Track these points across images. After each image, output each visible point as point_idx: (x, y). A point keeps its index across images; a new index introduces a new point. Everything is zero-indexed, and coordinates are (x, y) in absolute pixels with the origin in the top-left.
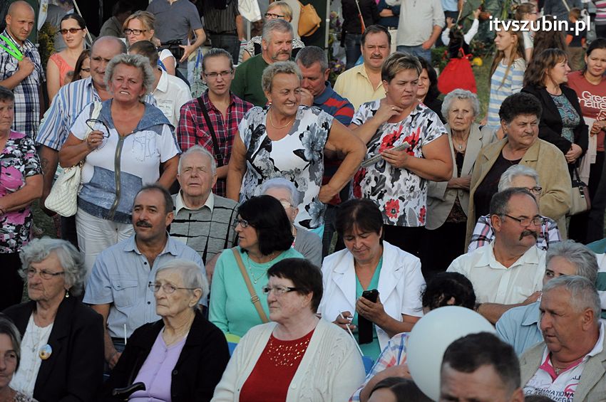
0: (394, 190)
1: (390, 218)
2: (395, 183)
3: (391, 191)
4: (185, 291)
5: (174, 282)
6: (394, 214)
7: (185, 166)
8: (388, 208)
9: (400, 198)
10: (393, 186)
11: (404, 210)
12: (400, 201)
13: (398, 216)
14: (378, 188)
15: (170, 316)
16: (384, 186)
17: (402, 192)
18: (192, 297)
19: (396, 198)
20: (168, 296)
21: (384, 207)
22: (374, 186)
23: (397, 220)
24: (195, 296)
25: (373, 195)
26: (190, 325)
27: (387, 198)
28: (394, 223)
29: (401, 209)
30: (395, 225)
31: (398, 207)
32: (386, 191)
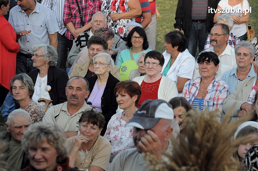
0: (121, 23)
1: (120, 35)
2: (120, 20)
3: (119, 24)
4: (107, 65)
5: (102, 62)
6: (122, 33)
7: (95, 20)
8: (119, 31)
9: (124, 26)
10: (120, 22)
11: (126, 31)
12: (124, 27)
13: (124, 34)
14: (114, 23)
15: (101, 75)
16: (116, 22)
17: (124, 24)
18: (109, 68)
19: (122, 26)
20: (100, 67)
21: (118, 30)
22: (112, 23)
23: (123, 35)
24: (110, 67)
25: (113, 26)
26: (107, 79)
27: (118, 27)
28: (122, 37)
29: (124, 31)
30: (123, 37)
31: (123, 30)
32: (117, 24)
